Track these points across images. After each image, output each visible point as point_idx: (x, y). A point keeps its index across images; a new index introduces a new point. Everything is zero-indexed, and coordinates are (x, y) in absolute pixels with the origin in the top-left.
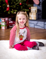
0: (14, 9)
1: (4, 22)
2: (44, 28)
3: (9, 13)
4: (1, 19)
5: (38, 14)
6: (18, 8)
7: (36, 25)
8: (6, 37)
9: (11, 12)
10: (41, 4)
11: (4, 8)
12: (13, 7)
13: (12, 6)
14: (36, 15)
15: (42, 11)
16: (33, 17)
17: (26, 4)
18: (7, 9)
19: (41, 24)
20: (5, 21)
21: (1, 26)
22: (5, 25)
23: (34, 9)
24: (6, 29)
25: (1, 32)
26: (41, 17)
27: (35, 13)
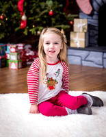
0: (37, 24)
1: (16, 54)
2: (102, 67)
3: (26, 33)
4: (9, 47)
5: (89, 36)
6: (45, 22)
7: (85, 60)
8: (20, 85)
9: (31, 30)
10: (95, 13)
11: (14, 22)
12: (35, 19)
13: (33, 18)
14: (85, 38)
15: (97, 28)
16: (79, 42)
17: (64, 14)
18: (22, 24)
19: (96, 57)
20: (17, 51)
21: (9, 63)
22: (18, 59)
23: (80, 25)
24: (19, 69)
25: (8, 76)
26: (96, 41)
27: (83, 34)
